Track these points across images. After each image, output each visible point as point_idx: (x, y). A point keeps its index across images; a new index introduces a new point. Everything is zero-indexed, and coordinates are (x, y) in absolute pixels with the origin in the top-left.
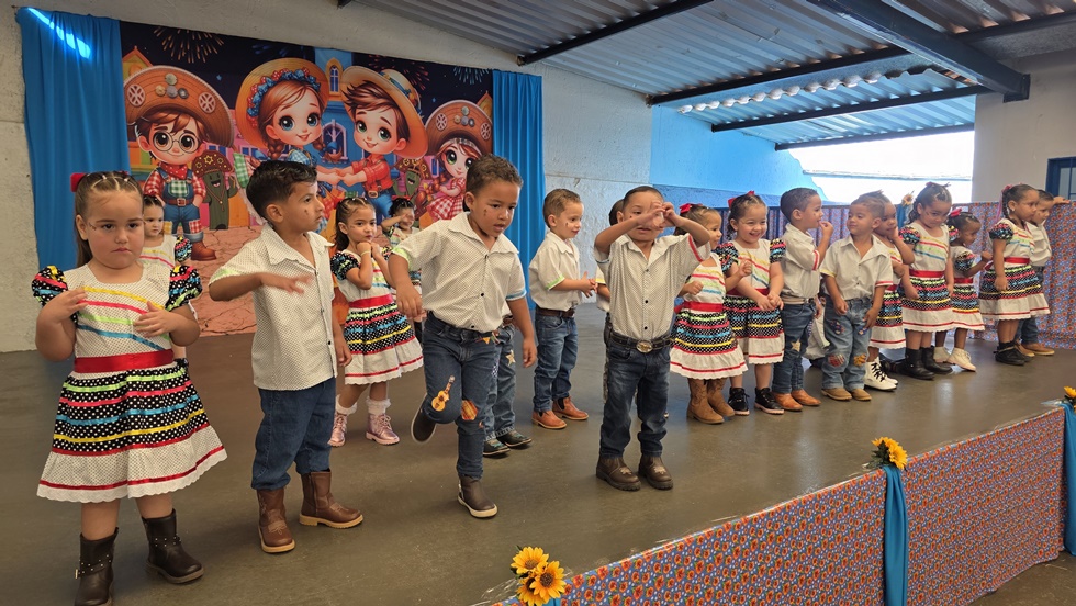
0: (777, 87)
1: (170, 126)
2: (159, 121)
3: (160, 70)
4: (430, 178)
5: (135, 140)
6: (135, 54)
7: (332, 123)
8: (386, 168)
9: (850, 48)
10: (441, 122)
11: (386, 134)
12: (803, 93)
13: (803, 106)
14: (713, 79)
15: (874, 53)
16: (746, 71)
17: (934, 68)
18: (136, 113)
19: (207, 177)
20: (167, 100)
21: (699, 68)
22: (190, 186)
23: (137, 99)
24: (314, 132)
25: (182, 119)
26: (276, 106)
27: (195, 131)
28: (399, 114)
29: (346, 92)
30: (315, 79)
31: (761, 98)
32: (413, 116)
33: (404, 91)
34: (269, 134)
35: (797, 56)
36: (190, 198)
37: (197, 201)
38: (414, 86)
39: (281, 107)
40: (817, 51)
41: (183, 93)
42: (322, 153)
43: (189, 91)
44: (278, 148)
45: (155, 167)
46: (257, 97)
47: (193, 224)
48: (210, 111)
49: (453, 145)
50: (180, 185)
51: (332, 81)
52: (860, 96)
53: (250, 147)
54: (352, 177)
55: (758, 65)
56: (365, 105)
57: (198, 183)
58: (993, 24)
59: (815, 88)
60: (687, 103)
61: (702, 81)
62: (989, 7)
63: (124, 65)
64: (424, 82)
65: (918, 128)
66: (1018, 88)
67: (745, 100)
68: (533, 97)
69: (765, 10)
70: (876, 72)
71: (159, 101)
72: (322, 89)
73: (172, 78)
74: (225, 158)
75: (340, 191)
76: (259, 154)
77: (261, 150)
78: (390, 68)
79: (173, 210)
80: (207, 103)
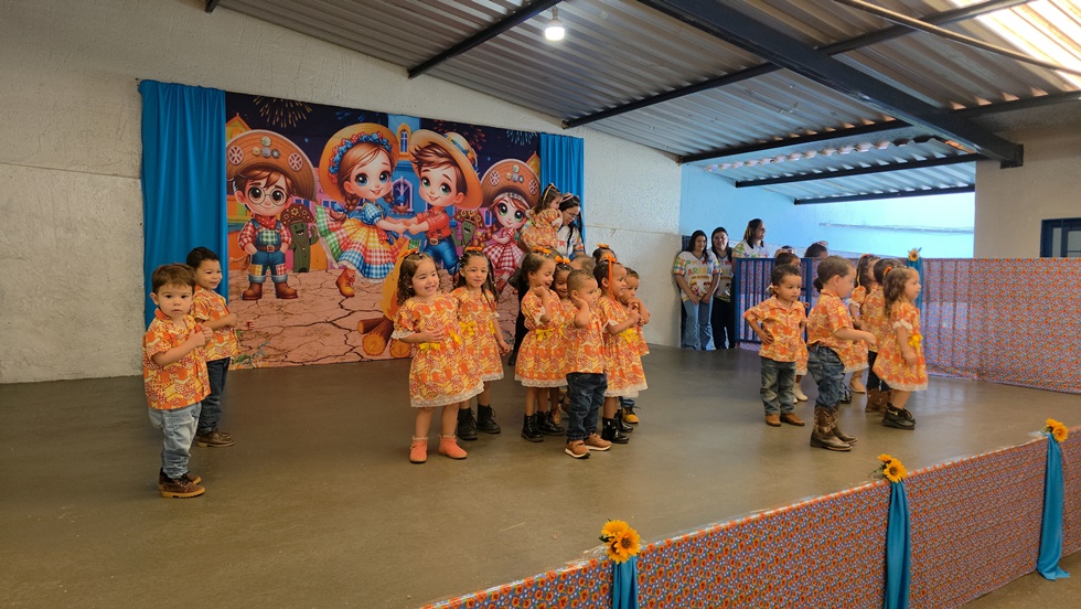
0: (796, 150)
1: (263, 182)
3: (257, 133)
4: (484, 227)
5: (233, 194)
7: (401, 179)
9: (861, 120)
10: (495, 178)
11: (447, 188)
12: (820, 156)
13: (819, 168)
14: (738, 143)
15: (882, 125)
16: (767, 137)
17: (935, 138)
19: (293, 226)
20: (262, 160)
22: (279, 235)
23: (236, 159)
24: (386, 187)
25: (274, 176)
26: (354, 165)
27: (284, 186)
28: (458, 172)
29: (414, 152)
30: (388, 141)
31: (781, 160)
32: (471, 173)
33: (463, 151)
34: (347, 189)
35: (812, 125)
36: (278, 245)
37: (284, 248)
38: (472, 146)
39: (358, 166)
40: (830, 121)
41: (276, 154)
42: (392, 205)
43: (281, 152)
44: (354, 201)
45: (250, 218)
46: (337, 157)
47: (279, 268)
48: (298, 169)
49: (505, 198)
50: (269, 234)
52: (871, 160)
53: (330, 200)
54: (417, 227)
55: (779, 132)
56: (430, 164)
57: (285, 232)
58: (987, 103)
59: (830, 153)
60: (713, 162)
61: (728, 145)
62: (981, 89)
63: (228, 129)
64: (481, 143)
65: (925, 188)
66: (1012, 157)
67: (767, 161)
68: (576, 157)
69: (785, 88)
70: (886, 140)
71: (255, 161)
72: (393, 150)
73: (267, 140)
74: (308, 210)
75: (406, 240)
76: (337, 206)
77: (340, 203)
78: (453, 131)
79: (262, 256)
80: (296, 162)
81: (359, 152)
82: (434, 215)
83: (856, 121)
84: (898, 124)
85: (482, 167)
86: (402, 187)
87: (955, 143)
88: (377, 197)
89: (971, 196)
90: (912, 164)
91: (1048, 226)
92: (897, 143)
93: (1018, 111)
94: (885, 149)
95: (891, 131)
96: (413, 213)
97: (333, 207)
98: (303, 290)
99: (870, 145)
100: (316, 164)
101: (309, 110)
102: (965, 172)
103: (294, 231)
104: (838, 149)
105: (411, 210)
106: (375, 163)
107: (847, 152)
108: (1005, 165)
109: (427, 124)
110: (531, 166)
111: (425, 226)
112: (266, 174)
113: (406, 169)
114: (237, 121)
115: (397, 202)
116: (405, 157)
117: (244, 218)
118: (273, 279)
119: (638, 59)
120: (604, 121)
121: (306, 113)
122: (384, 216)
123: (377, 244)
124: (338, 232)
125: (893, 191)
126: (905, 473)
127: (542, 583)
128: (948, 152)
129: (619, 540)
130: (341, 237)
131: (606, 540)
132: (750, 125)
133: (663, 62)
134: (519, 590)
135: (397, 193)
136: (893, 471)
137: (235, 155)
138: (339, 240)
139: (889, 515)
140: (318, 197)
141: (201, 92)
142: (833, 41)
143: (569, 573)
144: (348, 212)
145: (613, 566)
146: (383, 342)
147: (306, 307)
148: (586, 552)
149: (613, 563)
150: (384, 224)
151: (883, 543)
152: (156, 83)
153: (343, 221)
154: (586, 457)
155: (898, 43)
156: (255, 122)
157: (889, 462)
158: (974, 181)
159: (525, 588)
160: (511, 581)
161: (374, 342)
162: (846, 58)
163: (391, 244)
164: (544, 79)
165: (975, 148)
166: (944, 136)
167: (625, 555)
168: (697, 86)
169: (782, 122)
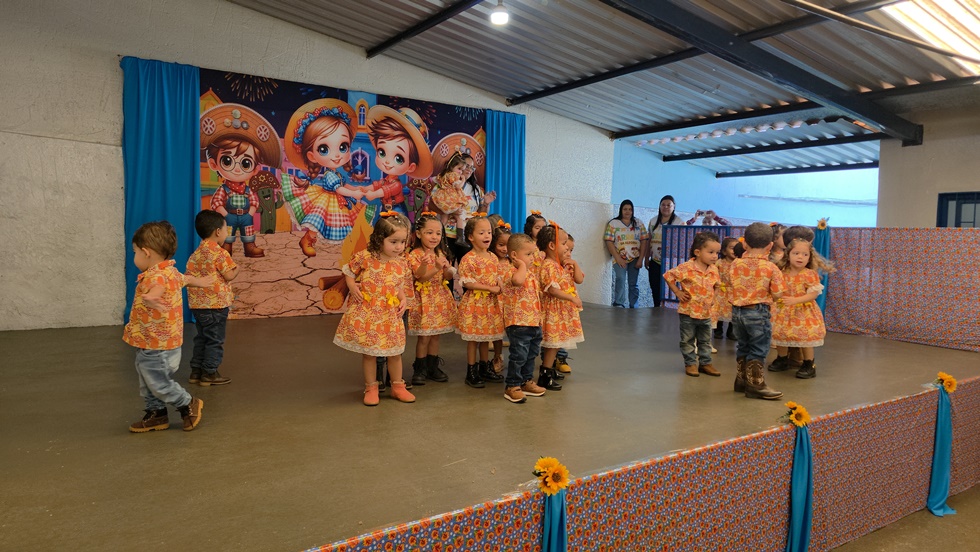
0: (718, 128)
1: (234, 151)
2: (225, 147)
3: (228, 106)
5: (206, 161)
7: (359, 150)
8: (400, 187)
10: (444, 150)
11: (401, 159)
13: (738, 144)
14: (665, 121)
15: (796, 105)
16: (692, 115)
17: (844, 118)
18: (208, 139)
19: (260, 192)
20: (232, 131)
22: (247, 200)
23: (209, 129)
24: (345, 157)
26: (316, 136)
27: (252, 155)
28: (411, 143)
29: (371, 125)
30: (347, 115)
31: (704, 137)
33: (416, 125)
34: (309, 158)
35: (733, 105)
36: (247, 209)
37: (252, 211)
38: (424, 121)
39: (320, 137)
40: (749, 102)
41: (245, 125)
42: (350, 174)
43: (250, 123)
45: (221, 184)
46: (301, 129)
47: (247, 229)
48: (265, 139)
50: (239, 199)
52: (785, 138)
53: (294, 169)
54: (373, 193)
55: (702, 111)
56: (386, 136)
57: (253, 197)
58: (891, 86)
59: (749, 130)
60: (643, 138)
61: (656, 122)
62: (886, 74)
63: (201, 102)
64: (432, 118)
65: (834, 164)
66: (913, 136)
67: (691, 138)
68: (519, 133)
69: (709, 71)
70: (799, 119)
71: (226, 131)
72: (352, 123)
73: (238, 113)
74: (275, 178)
75: (363, 205)
76: (301, 174)
77: (303, 171)
78: (406, 106)
79: (233, 218)
80: (263, 133)
81: (321, 125)
82: (389, 183)
83: (772, 102)
84: (810, 105)
85: (433, 140)
86: (360, 157)
87: (861, 123)
88: (338, 166)
89: (875, 171)
90: (822, 142)
91: (944, 199)
92: (810, 122)
93: (919, 94)
94: (799, 128)
95: (804, 111)
96: (370, 180)
97: (297, 175)
98: (269, 250)
99: (785, 124)
100: (282, 135)
101: (276, 86)
102: (870, 150)
103: (261, 196)
104: (756, 128)
105: (367, 178)
106: (336, 135)
107: (764, 131)
108: (906, 143)
109: (383, 100)
110: (477, 139)
111: (380, 193)
112: (236, 143)
113: (363, 140)
114: (210, 95)
115: (355, 171)
116: (363, 130)
117: (217, 183)
118: (242, 240)
119: (576, 43)
120: (544, 99)
121: (273, 89)
122: (343, 183)
123: (337, 209)
124: (301, 197)
125: (805, 166)
126: (809, 418)
127: (480, 512)
128: (854, 131)
129: (550, 475)
130: (304, 202)
131: (539, 475)
132: (677, 104)
133: (598, 46)
134: (460, 518)
135: (355, 163)
136: (799, 416)
137: (209, 126)
138: (302, 205)
139: (794, 457)
140: (284, 165)
141: (178, 69)
142: (753, 29)
143: (505, 504)
144: (311, 179)
145: (545, 498)
146: (342, 298)
147: (272, 265)
148: (520, 485)
149: (545, 495)
150: (343, 190)
151: (789, 481)
152: (136, 60)
153: (306, 187)
154: (522, 402)
155: (810, 31)
156: (226, 96)
157: (795, 409)
158: (878, 158)
159: (465, 516)
160: (452, 510)
161: (334, 298)
162: (764, 44)
163: (350, 209)
164: (491, 60)
165: (879, 128)
166: (851, 116)
167: (555, 488)
168: (629, 68)
169: (705, 101)
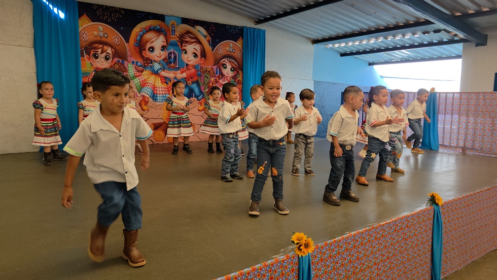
0: (373, 37)
2: (95, 48)
3: (96, 24)
4: (215, 76)
5: (84, 57)
6: (85, 17)
7: (172, 50)
8: (195, 72)
9: (407, 21)
10: (220, 50)
11: (196, 55)
12: (385, 40)
13: (383, 46)
14: (343, 33)
15: (418, 23)
16: (359, 30)
17: (445, 30)
18: (84, 44)
20: (98, 39)
21: (338, 28)
23: (85, 38)
25: (105, 48)
26: (147, 42)
27: (110, 52)
28: (201, 47)
29: (179, 36)
30: (165, 30)
31: (364, 42)
32: (208, 48)
33: (204, 36)
34: (144, 55)
35: (382, 24)
38: (208, 33)
39: (149, 43)
40: (392, 21)
41: (106, 35)
42: (167, 64)
43: (109, 35)
44: (148, 61)
45: (93, 70)
46: (139, 38)
48: (118, 44)
49: (225, 61)
51: (172, 31)
52: (411, 42)
53: (135, 61)
54: (180, 75)
55: (365, 27)
56: (187, 42)
58: (473, 12)
59: (390, 38)
61: (338, 34)
62: (471, 5)
63: (80, 22)
64: (213, 32)
66: (482, 41)
67: (357, 43)
68: (261, 39)
69: (371, 3)
70: (419, 32)
71: (95, 39)
72: (168, 35)
73: (101, 28)
74: (124, 66)
76: (139, 64)
77: (140, 62)
78: (198, 25)
80: (117, 40)
81: (150, 35)
82: (189, 69)
83: (405, 21)
85: (214, 44)
86: (173, 54)
88: (160, 59)
89: (460, 61)
90: (431, 44)
92: (424, 33)
95: (422, 27)
97: (137, 64)
99: (410, 34)
101: (123, 12)
104: (394, 36)
105: (177, 66)
107: (398, 38)
108: (477, 45)
109: (185, 21)
111: (184, 75)
112: (101, 46)
113: (174, 45)
116: (174, 39)
120: (276, 21)
121: (121, 14)
122: (164, 69)
123: (160, 84)
124: (140, 77)
128: (449, 38)
129: (303, 244)
130: (141, 80)
137: (85, 36)
138: (140, 82)
140: (129, 59)
141: (65, 2)
144: (145, 67)
148: (283, 250)
150: (164, 74)
153: (142, 71)
156: (94, 19)
158: (461, 53)
161: (159, 135)
163: (167, 84)
166: (450, 29)
167: (306, 252)
